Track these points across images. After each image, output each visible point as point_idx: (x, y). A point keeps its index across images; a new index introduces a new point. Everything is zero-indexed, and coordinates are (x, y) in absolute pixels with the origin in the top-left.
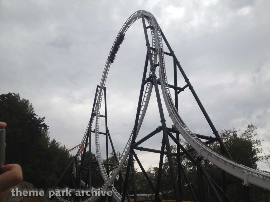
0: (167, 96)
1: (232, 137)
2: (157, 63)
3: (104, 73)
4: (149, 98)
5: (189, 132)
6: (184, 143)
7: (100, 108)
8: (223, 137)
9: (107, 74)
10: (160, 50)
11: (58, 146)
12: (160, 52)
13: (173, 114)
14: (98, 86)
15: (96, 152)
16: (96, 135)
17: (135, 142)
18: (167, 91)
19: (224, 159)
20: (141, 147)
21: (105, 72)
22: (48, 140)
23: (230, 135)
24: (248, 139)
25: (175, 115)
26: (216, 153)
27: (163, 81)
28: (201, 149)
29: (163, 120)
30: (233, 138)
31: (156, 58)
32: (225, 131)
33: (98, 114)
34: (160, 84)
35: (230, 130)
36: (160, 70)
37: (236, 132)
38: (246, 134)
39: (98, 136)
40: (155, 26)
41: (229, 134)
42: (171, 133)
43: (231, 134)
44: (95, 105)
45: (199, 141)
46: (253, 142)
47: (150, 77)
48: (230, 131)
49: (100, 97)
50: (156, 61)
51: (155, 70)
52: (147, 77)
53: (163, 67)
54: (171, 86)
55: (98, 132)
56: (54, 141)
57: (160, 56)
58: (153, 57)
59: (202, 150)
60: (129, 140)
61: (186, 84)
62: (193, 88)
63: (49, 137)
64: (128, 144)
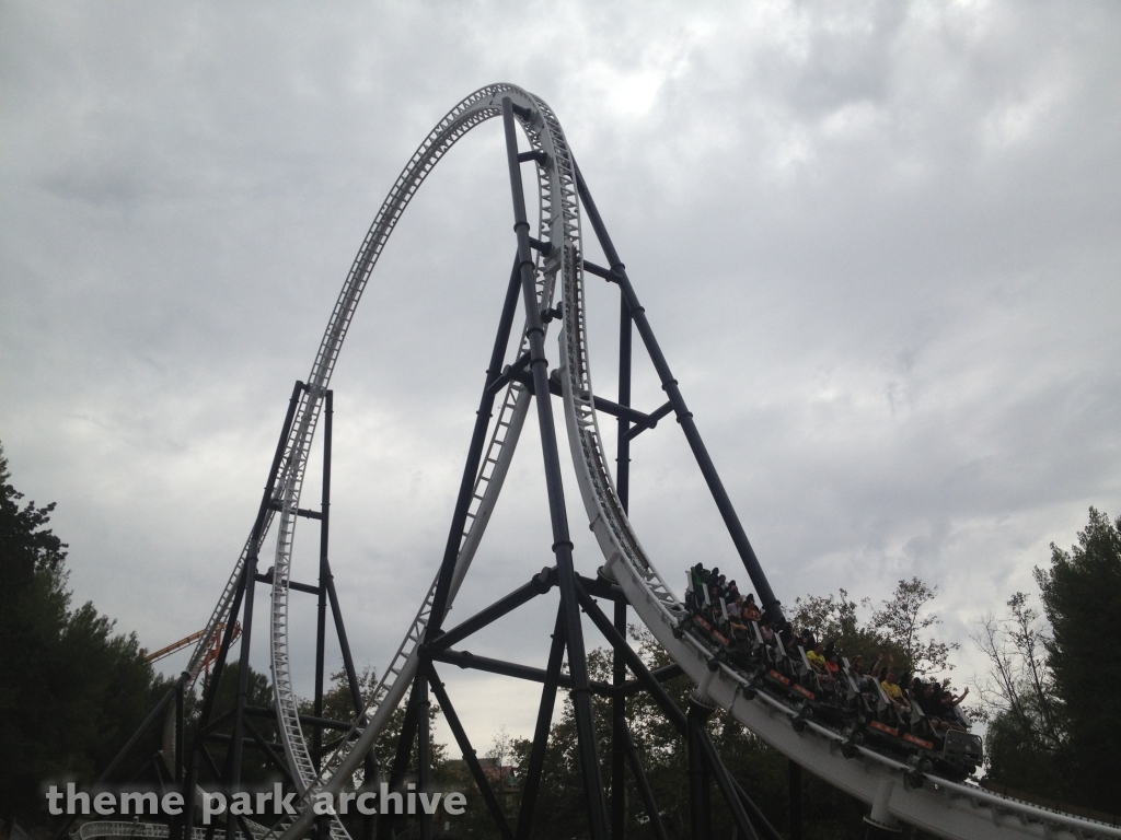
0: (584, 444)
1: (837, 626)
2: (554, 307)
3: (329, 332)
4: (509, 447)
5: (663, 597)
6: (645, 644)
7: (302, 476)
9: (344, 336)
10: (571, 252)
11: (104, 633)
12: (567, 262)
13: (606, 520)
14: (299, 385)
16: (276, 595)
17: (443, 632)
18: (588, 424)
20: (465, 653)
21: (334, 325)
22: (62, 606)
23: (830, 617)
24: (898, 637)
25: (613, 526)
27: (574, 381)
29: (563, 545)
31: (549, 285)
32: (809, 602)
33: (290, 502)
34: (559, 393)
35: (828, 597)
36: (566, 334)
37: (853, 606)
39: (283, 600)
40: (554, 153)
41: (825, 613)
42: (593, 597)
43: (834, 617)
44: (282, 465)
46: (917, 650)
47: (521, 362)
48: (828, 602)
49: (303, 431)
50: (552, 297)
51: (543, 334)
52: (510, 358)
53: (578, 323)
54: (603, 405)
55: (284, 582)
56: (88, 612)
57: (567, 279)
58: (538, 280)
60: (418, 619)
61: (664, 398)
62: (694, 419)
63: (68, 595)
64: (409, 639)
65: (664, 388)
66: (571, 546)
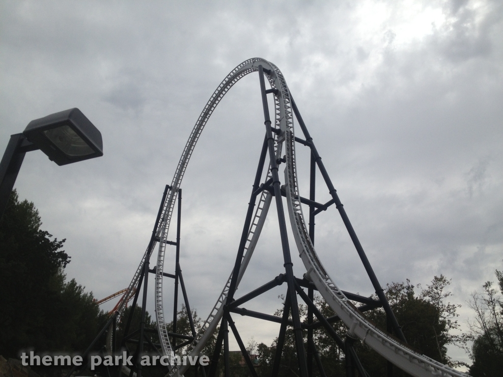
0: (297, 219)
1: (405, 296)
2: (282, 157)
3: (180, 164)
4: (263, 218)
5: (332, 288)
6: (318, 302)
7: (168, 226)
8: (388, 296)
9: (186, 165)
10: (289, 134)
11: (80, 293)
12: (288, 138)
13: (307, 253)
14: (167, 187)
15: (155, 311)
16: (157, 279)
17: (234, 300)
18: (298, 210)
19: (395, 343)
20: (244, 309)
21: (182, 161)
22: (62, 281)
23: (402, 292)
24: (433, 301)
25: (310, 256)
26: (381, 332)
27: (291, 191)
28: (355, 321)
29: (288, 264)
30: (407, 298)
31: (280, 147)
32: (393, 286)
33: (163, 238)
34: (285, 196)
35: (401, 283)
36: (288, 170)
37: (413, 287)
38: (431, 293)
39: (160, 281)
40: (281, 90)
41: (400, 290)
42: (302, 287)
43: (404, 292)
44: (160, 222)
45: (351, 308)
46: (442, 307)
47: (268, 183)
48: (401, 285)
49: (169, 207)
50: (281, 152)
51: (277, 169)
52: (263, 181)
53: (293, 165)
54: (304, 201)
55: (161, 273)
56: (73, 283)
57: (288, 145)
58: (275, 145)
59: (356, 324)
60: (223, 293)
61: (330, 198)
62: (344, 207)
63: (65, 276)
64: (219, 302)
65: (330, 193)
66: (292, 264)
